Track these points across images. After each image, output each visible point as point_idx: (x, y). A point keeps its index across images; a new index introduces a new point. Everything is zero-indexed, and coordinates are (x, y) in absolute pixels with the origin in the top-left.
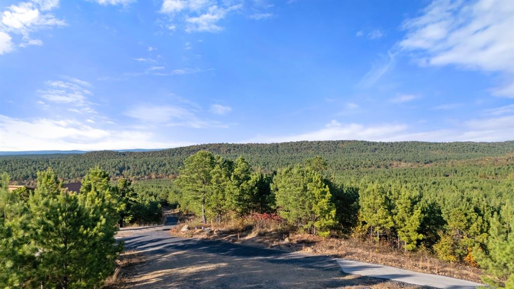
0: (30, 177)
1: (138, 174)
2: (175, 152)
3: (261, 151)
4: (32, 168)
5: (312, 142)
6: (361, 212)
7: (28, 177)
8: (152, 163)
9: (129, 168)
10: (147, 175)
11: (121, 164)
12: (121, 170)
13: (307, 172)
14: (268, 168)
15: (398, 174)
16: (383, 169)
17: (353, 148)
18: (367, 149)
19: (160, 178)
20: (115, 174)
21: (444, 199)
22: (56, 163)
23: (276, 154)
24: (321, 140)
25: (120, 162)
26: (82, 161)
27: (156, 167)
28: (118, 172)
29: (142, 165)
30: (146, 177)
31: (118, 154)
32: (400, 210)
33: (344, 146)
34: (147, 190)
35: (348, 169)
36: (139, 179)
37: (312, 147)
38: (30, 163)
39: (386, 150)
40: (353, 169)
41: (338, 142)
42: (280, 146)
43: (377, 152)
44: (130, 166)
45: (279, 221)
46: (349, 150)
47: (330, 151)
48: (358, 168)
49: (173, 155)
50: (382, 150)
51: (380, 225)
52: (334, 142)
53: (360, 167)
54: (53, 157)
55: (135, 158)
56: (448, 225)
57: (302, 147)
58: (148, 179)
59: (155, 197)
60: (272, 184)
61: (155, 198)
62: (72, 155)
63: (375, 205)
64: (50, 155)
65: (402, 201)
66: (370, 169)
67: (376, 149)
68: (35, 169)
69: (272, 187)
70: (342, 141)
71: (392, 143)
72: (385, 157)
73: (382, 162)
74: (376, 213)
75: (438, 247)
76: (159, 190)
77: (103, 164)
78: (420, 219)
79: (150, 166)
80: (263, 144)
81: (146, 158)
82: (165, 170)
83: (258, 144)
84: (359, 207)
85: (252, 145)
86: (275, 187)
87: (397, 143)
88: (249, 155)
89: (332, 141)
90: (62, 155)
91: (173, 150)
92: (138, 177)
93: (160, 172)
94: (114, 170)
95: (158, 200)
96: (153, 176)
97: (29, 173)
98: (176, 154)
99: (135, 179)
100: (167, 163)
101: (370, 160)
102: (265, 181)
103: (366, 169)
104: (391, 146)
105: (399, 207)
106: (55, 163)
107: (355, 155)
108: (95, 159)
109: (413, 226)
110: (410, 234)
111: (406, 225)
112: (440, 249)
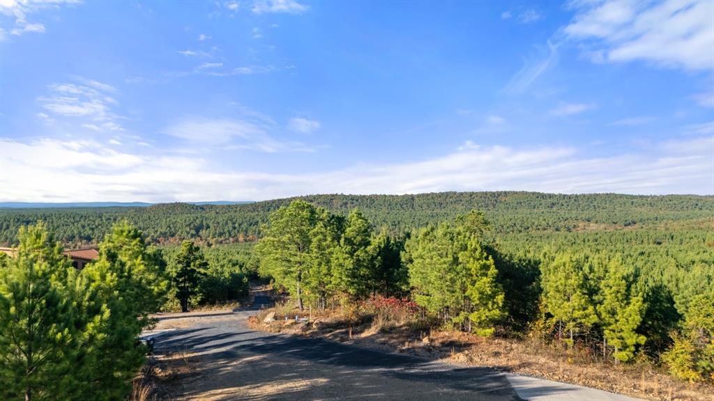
0: (77, 238)
1: (221, 235)
2: (271, 206)
3: (390, 205)
4: (79, 225)
5: (462, 194)
6: (544, 299)
7: (74, 237)
8: (240, 221)
9: (208, 227)
10: (233, 237)
11: (197, 221)
12: (198, 229)
13: (459, 234)
14: (400, 229)
15: (586, 240)
16: (563, 232)
17: (521, 203)
18: (541, 204)
19: (250, 240)
20: (189, 236)
21: (677, 280)
22: (112, 218)
23: (410, 209)
24: (475, 191)
25: (197, 218)
26: (145, 216)
27: (244, 226)
28: (193, 232)
29: (227, 223)
30: (231, 239)
31: (195, 207)
32: (609, 297)
33: (508, 199)
34: (230, 257)
35: (513, 231)
36: (221, 242)
37: (461, 201)
38: (78, 219)
39: (568, 205)
40: (520, 231)
41: (499, 194)
42: (417, 199)
43: (554, 209)
44: (211, 225)
45: (414, 309)
46: (515, 205)
47: (487, 206)
48: (527, 230)
49: (268, 211)
50: (562, 205)
51: (574, 320)
52: (494, 193)
53: (530, 229)
54: (108, 210)
55: (217, 213)
56: (685, 321)
57: (447, 200)
58: (233, 242)
59: (241, 267)
60: (404, 252)
61: (241, 269)
62: (133, 208)
63: (567, 288)
64: (105, 208)
65: (611, 282)
66: (546, 231)
67: (553, 204)
68: (83, 227)
69: (403, 257)
70: (505, 192)
71: (577, 196)
72: (567, 216)
73: (562, 223)
74: (568, 300)
75: (671, 356)
76: (247, 257)
77: (174, 221)
78: (640, 311)
79: (237, 225)
80: (393, 196)
81: (232, 214)
82: (257, 230)
83: (385, 196)
84: (541, 290)
85: (376, 196)
86: (407, 256)
87: (584, 196)
88: (373, 211)
89: (490, 192)
90: (120, 208)
91: (268, 204)
92: (220, 239)
93: (250, 233)
94: (188, 230)
95: (244, 271)
96: (241, 239)
97: (76, 232)
98: (272, 208)
99: (217, 242)
100: (260, 221)
101: (545, 220)
102: (393, 248)
103: (540, 233)
104: (575, 200)
105: (607, 291)
106: (110, 219)
107: (523, 212)
108: (164, 214)
109: (630, 322)
110: (624, 335)
111: (617, 321)
112: (673, 360)
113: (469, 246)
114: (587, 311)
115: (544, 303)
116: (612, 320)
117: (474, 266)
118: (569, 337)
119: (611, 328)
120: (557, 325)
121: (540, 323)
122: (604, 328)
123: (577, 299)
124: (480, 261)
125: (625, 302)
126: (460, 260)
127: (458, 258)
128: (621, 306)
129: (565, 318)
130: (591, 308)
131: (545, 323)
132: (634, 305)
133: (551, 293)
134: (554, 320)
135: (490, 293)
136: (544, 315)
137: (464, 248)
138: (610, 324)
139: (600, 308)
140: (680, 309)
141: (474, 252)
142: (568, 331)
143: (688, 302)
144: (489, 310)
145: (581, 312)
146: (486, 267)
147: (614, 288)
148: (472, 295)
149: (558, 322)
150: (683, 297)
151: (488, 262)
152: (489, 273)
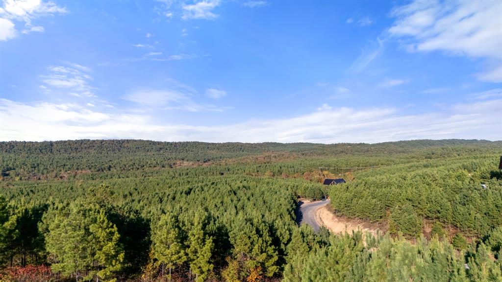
6: (153, 249)
15: (181, 174)
16: (167, 168)
32: (193, 242)
40: (138, 169)
46: (134, 150)
50: (167, 150)
51: (172, 262)
53: (145, 166)
56: (234, 248)
63: (168, 240)
65: (195, 232)
66: (156, 168)
72: (170, 156)
74: (169, 248)
78: (211, 249)
84: (150, 242)
104: (175, 146)
109: (205, 257)
110: (202, 265)
111: (198, 257)
112: (228, 275)
113: (98, 219)
114: (180, 254)
115: (153, 251)
116: (195, 257)
117: (101, 234)
118: (168, 273)
119: (194, 262)
120: (161, 266)
121: (150, 266)
122: (190, 263)
123: (174, 247)
124: (107, 230)
125: (203, 244)
126: (91, 231)
127: (89, 229)
128: (200, 248)
129: (166, 262)
130: (182, 252)
131: (153, 265)
132: (208, 246)
133: (157, 244)
134: (159, 263)
135: (114, 254)
136: (152, 260)
137: (94, 221)
138: (194, 260)
139: (188, 251)
140: (232, 242)
141: (103, 223)
142: (168, 269)
143: (236, 236)
144: (113, 266)
145: (177, 256)
146: (112, 233)
147: (197, 236)
148: (99, 257)
149: (161, 264)
150: (234, 234)
151: (113, 230)
152: (114, 238)
